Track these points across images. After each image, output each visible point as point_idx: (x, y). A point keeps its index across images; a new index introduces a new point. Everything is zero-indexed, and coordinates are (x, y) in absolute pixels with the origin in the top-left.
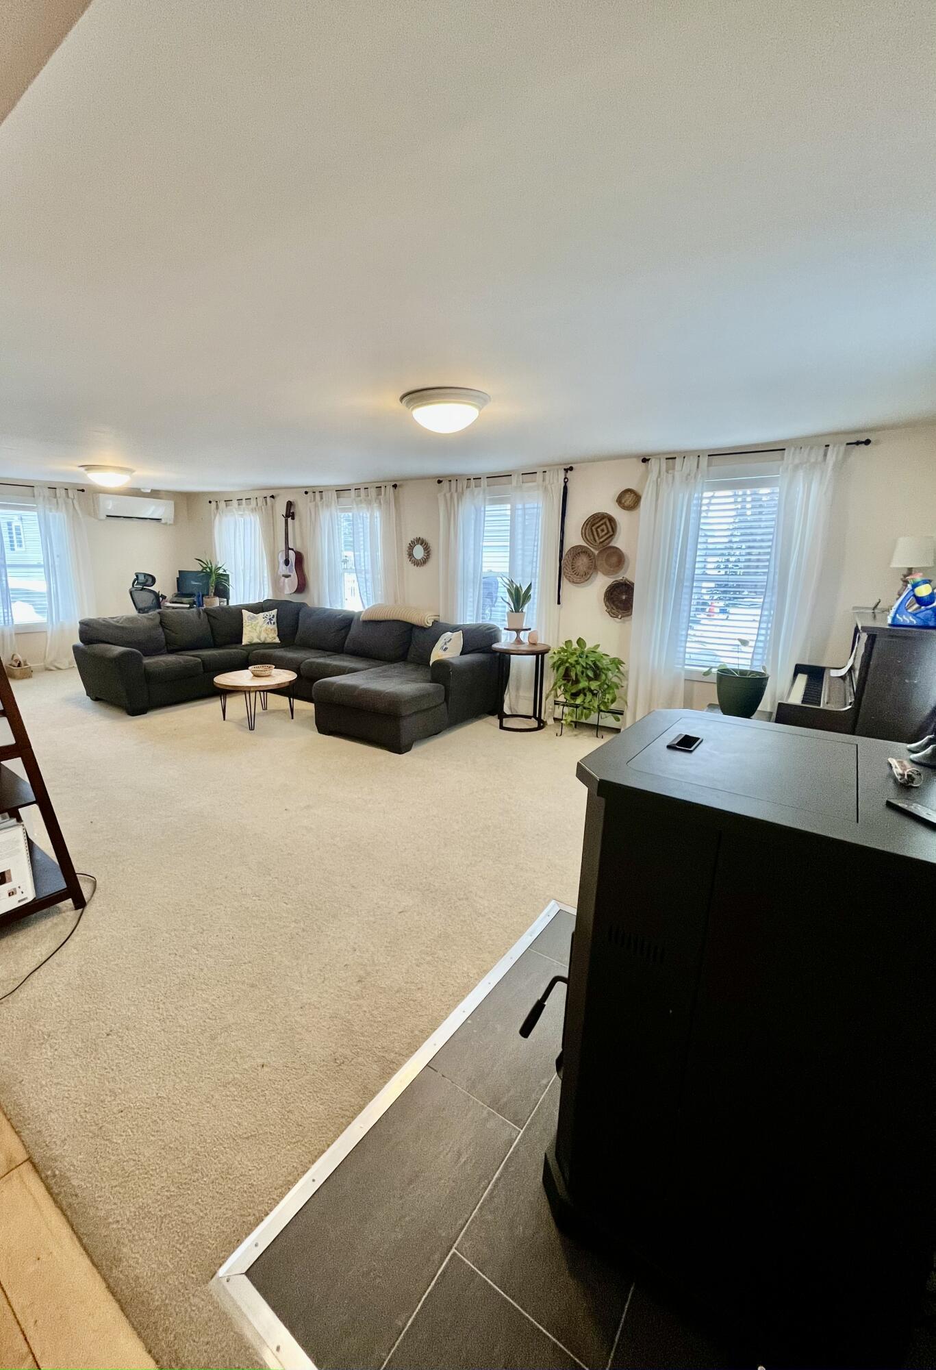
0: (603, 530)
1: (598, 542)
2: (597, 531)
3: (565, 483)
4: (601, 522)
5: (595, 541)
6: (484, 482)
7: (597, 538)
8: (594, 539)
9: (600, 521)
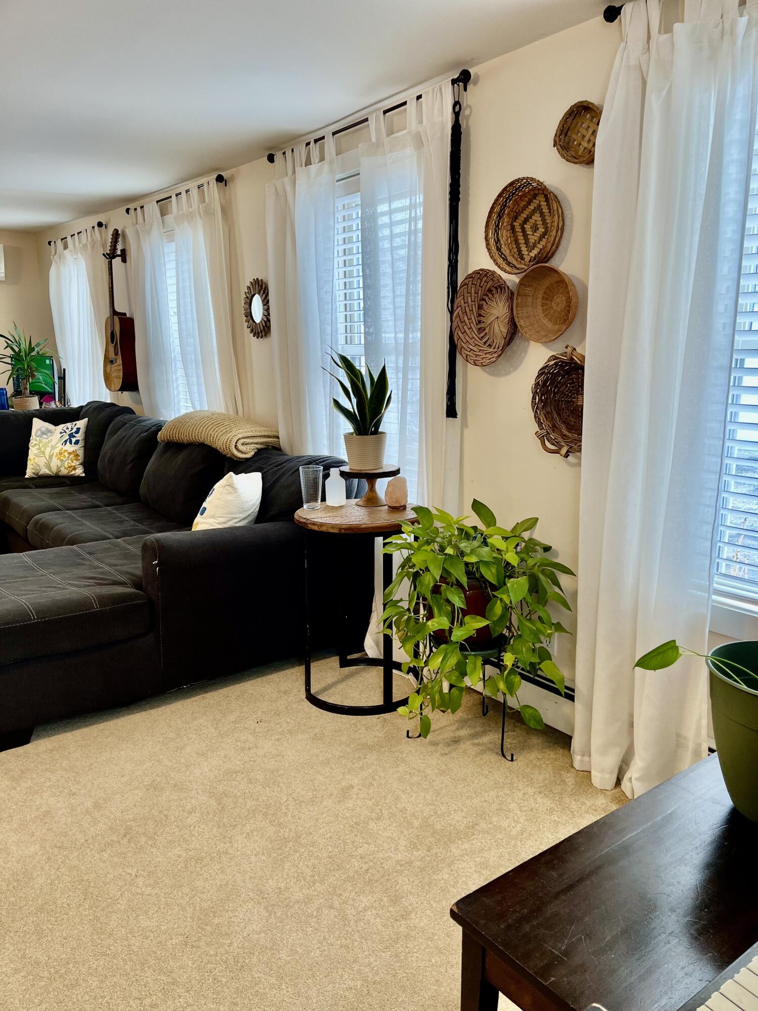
0: (535, 228)
1: (527, 259)
2: (523, 230)
3: (457, 114)
4: (532, 207)
5: (522, 259)
6: (330, 144)
7: (524, 249)
8: (520, 251)
9: (529, 202)
